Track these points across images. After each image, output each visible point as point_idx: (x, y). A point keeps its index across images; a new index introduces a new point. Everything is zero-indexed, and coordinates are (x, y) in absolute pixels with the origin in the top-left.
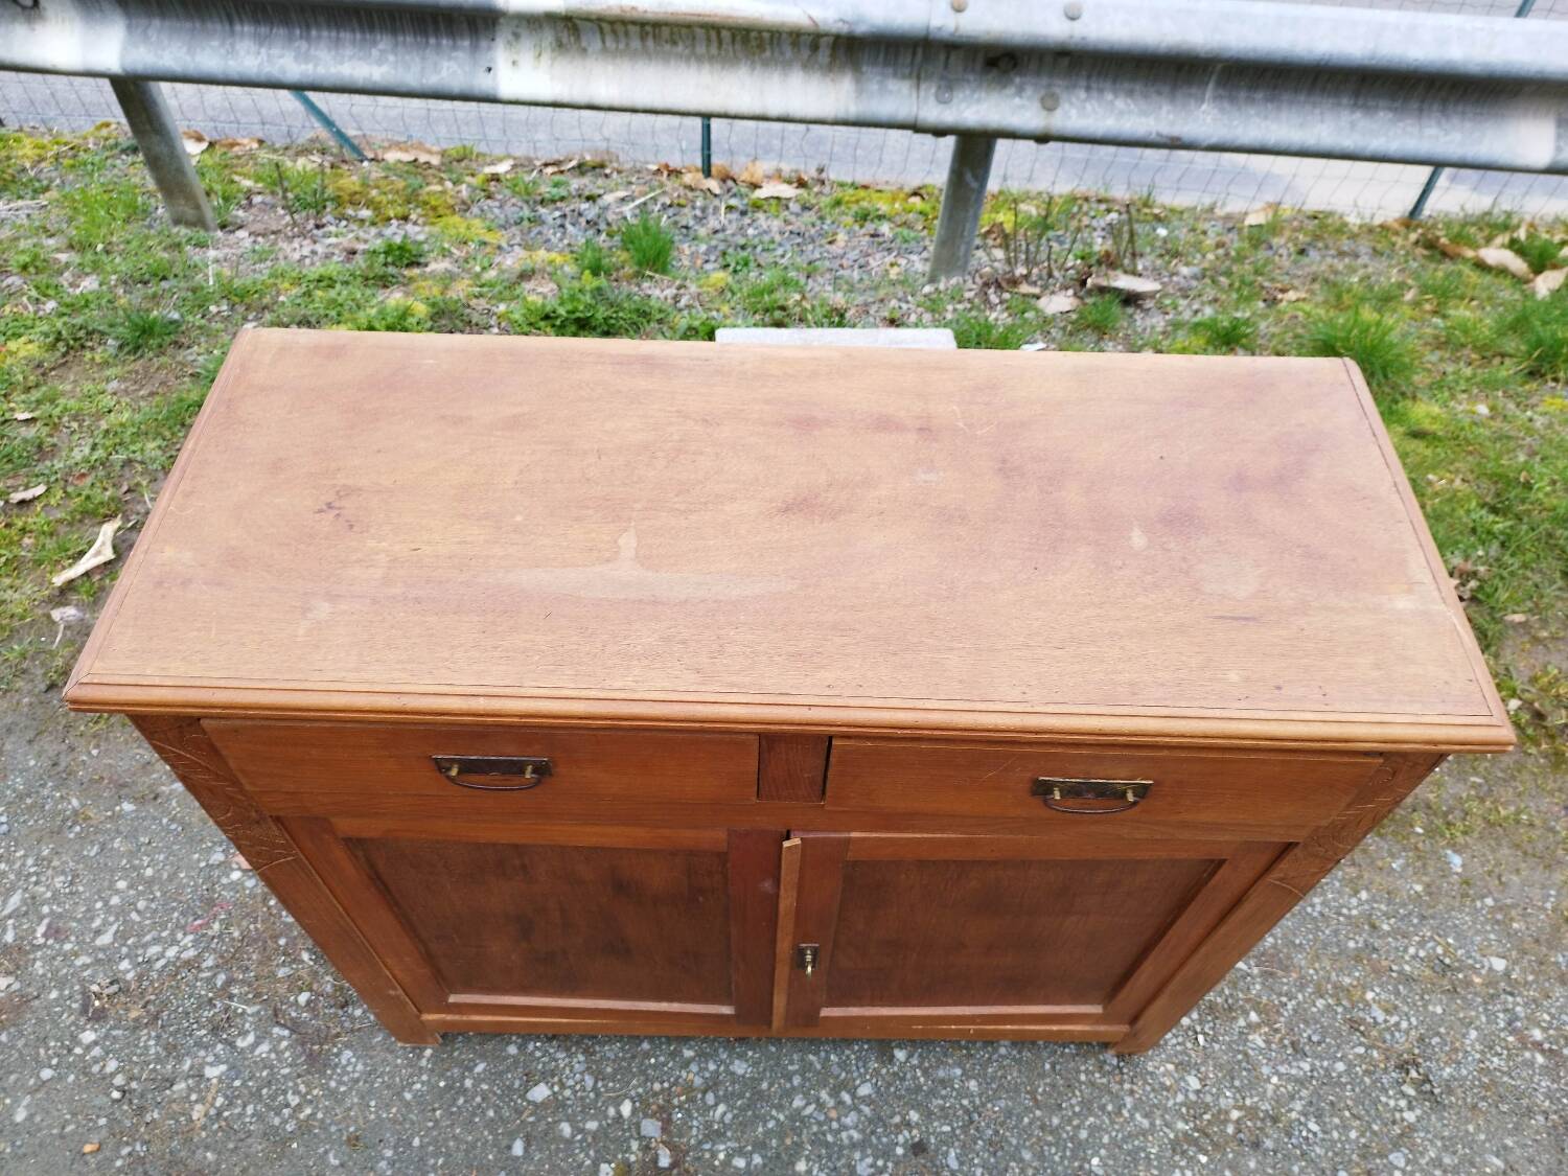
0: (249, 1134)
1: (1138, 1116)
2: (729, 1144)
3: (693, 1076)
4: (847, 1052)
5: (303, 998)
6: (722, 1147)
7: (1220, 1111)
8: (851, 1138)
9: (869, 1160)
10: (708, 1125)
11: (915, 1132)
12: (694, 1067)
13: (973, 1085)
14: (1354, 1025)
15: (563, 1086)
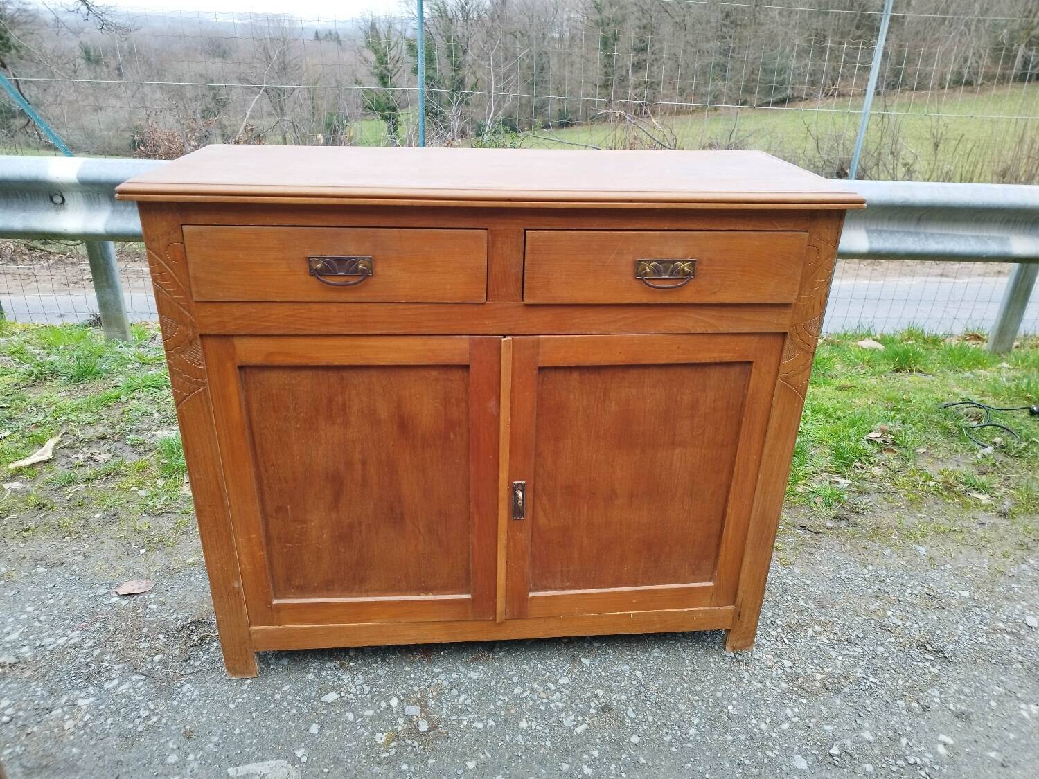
0: (108, 735)
1: (754, 682)
2: (470, 716)
3: (443, 681)
4: (549, 662)
5: (157, 658)
6: (465, 718)
7: (808, 676)
8: (557, 707)
9: (573, 717)
10: (455, 706)
11: (602, 700)
12: (442, 677)
13: (638, 673)
14: (884, 628)
15: (347, 692)
